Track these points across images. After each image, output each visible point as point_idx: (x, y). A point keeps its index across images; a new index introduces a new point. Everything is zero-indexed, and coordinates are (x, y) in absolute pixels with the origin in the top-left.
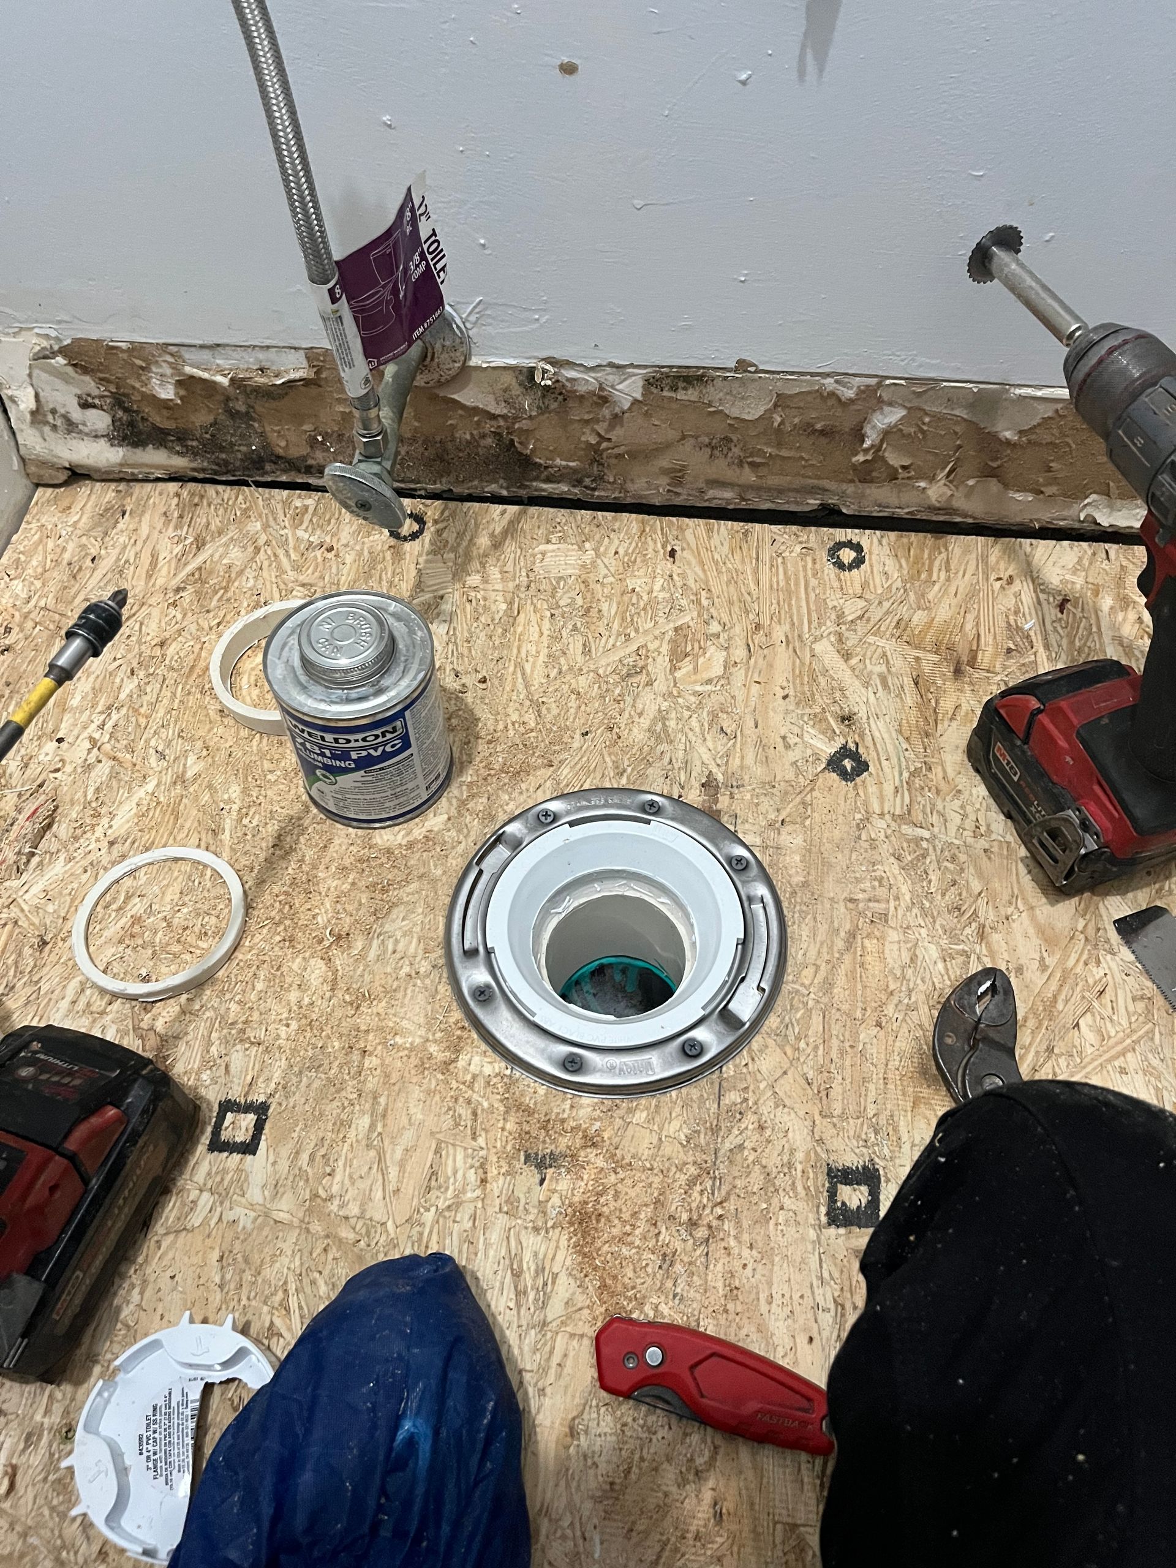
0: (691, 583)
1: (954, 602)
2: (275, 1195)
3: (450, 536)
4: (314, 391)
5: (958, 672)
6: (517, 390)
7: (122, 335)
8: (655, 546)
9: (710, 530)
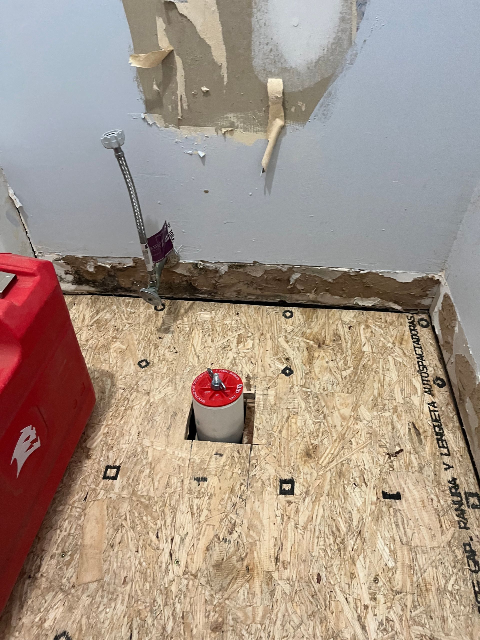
0: (243, 322)
1: (319, 327)
2: (123, 490)
3: (172, 309)
4: (134, 269)
5: (319, 346)
6: (192, 269)
7: (80, 254)
8: (232, 312)
9: (249, 308)
